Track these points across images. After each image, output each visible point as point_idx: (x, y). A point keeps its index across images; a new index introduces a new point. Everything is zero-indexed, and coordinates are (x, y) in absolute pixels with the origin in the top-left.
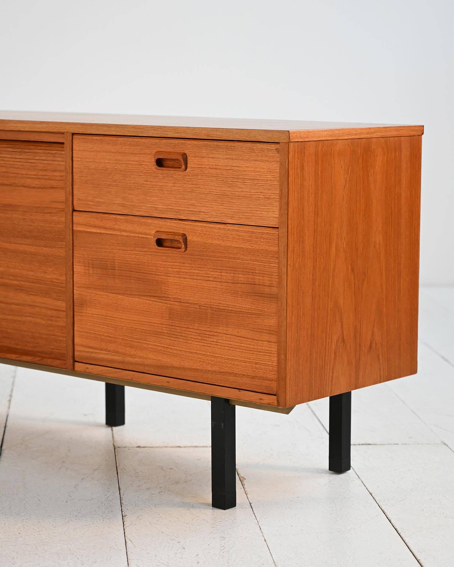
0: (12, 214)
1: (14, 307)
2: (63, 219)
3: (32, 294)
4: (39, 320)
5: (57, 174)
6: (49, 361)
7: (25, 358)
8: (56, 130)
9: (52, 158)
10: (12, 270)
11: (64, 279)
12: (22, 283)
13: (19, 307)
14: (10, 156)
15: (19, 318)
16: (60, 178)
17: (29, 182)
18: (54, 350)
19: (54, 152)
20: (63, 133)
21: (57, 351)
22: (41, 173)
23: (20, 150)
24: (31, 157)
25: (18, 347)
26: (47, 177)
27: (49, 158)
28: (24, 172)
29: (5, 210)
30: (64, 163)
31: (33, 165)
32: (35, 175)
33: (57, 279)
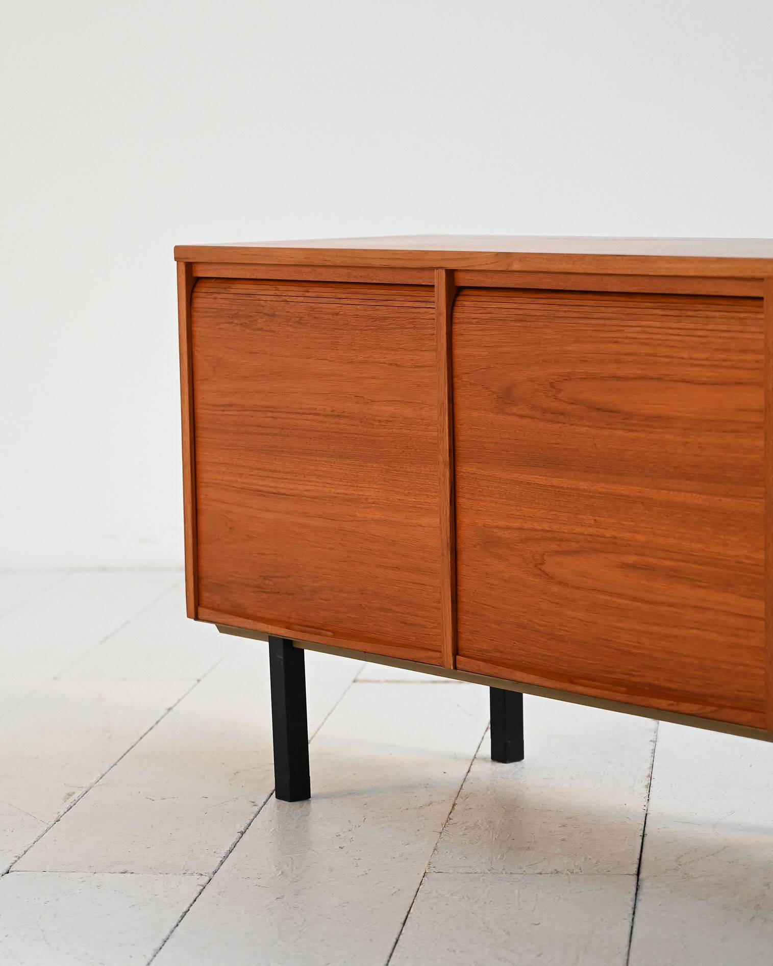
0: (662, 433)
1: (664, 609)
2: (761, 443)
3: (699, 587)
4: (714, 636)
5: (748, 357)
6: (731, 714)
7: (685, 707)
8: (748, 274)
9: (740, 328)
10: (661, 540)
11: (762, 557)
12: (682, 564)
13: (673, 609)
14: (658, 324)
15: (675, 632)
16: (756, 365)
17: (694, 372)
18: (742, 694)
19: (742, 315)
20: (762, 279)
21: (749, 694)
22: (718, 356)
23: (677, 313)
24: (699, 326)
25: (672, 686)
26: (730, 363)
27: (734, 328)
28: (685, 354)
29: (648, 426)
30: (762, 337)
31: (704, 340)
32: (707, 359)
33: (748, 558)
